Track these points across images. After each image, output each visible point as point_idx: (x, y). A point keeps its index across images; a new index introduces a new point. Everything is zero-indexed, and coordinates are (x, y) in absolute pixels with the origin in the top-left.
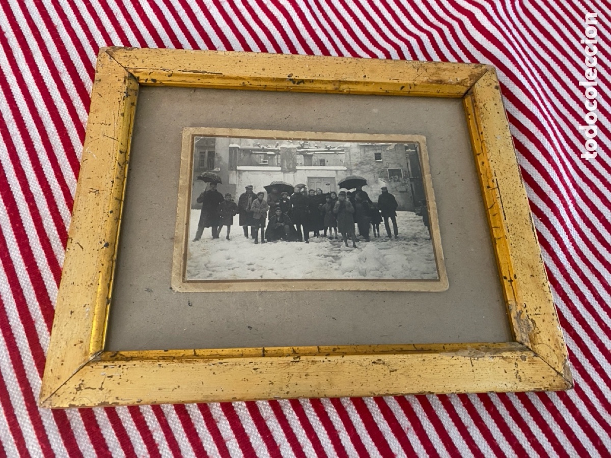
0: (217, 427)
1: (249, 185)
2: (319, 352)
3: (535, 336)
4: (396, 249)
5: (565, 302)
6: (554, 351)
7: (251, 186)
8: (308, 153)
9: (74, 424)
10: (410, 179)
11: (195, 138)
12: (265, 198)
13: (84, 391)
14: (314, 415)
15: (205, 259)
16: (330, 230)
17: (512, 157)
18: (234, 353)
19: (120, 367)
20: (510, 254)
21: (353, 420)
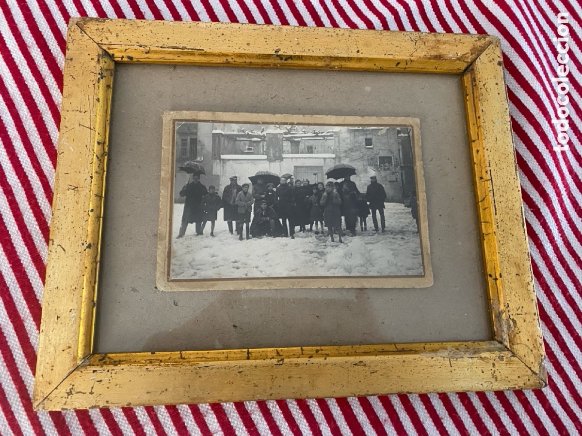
0: (204, 421)
1: (233, 175)
2: (303, 354)
3: (515, 336)
4: (382, 244)
5: (547, 296)
6: (532, 351)
7: (236, 177)
8: (295, 139)
9: (69, 420)
10: (401, 167)
11: (176, 122)
12: (250, 190)
13: (75, 396)
14: (296, 409)
15: (189, 257)
16: (317, 224)
17: (509, 145)
18: (219, 356)
19: (108, 371)
20: (497, 252)
21: (333, 413)
